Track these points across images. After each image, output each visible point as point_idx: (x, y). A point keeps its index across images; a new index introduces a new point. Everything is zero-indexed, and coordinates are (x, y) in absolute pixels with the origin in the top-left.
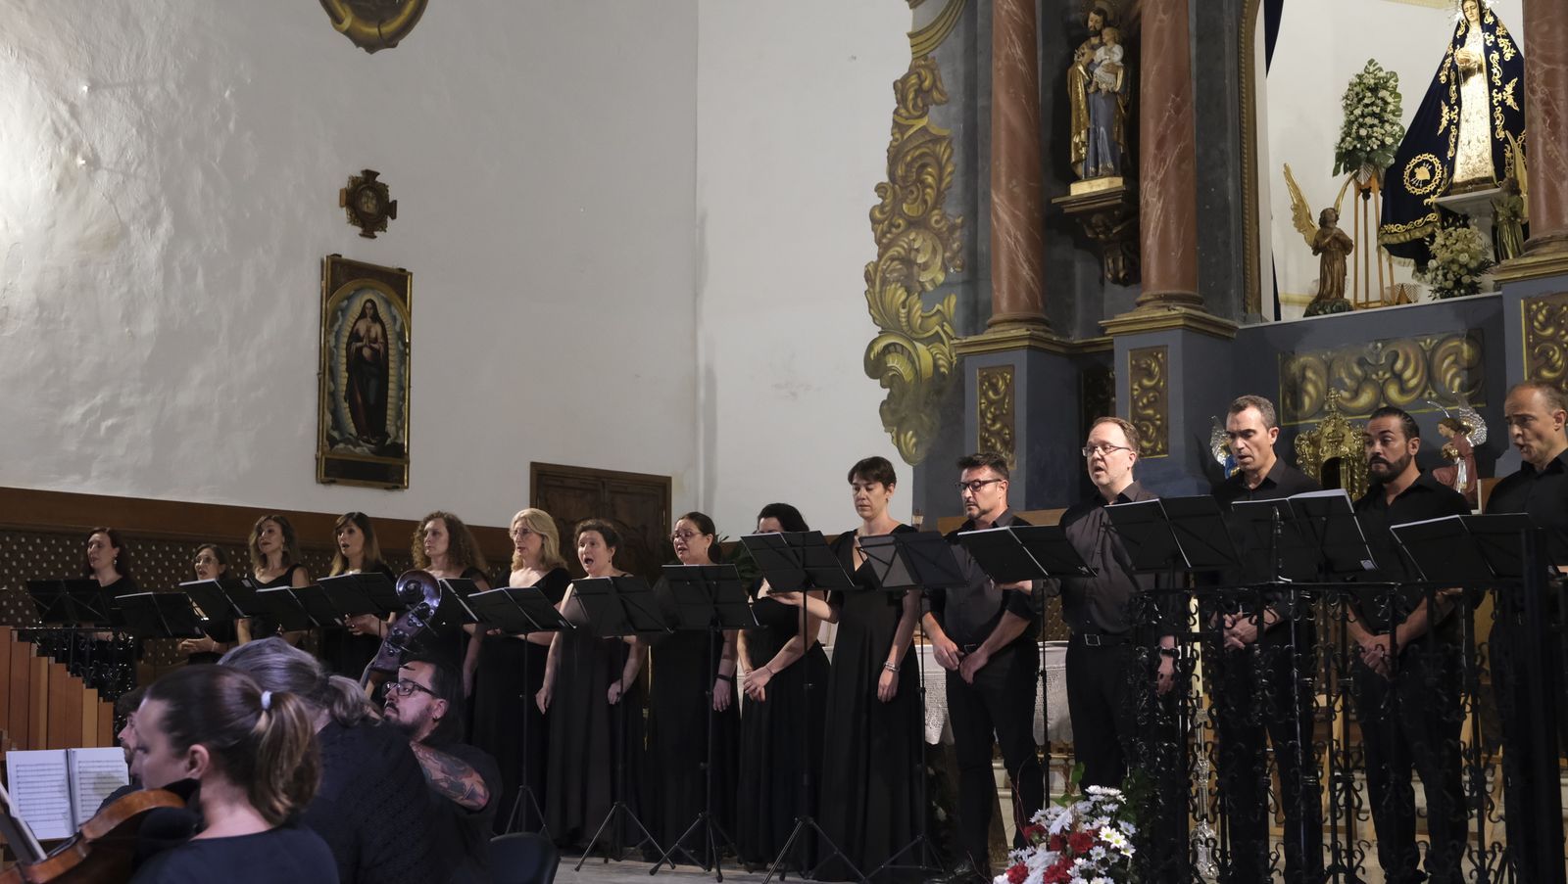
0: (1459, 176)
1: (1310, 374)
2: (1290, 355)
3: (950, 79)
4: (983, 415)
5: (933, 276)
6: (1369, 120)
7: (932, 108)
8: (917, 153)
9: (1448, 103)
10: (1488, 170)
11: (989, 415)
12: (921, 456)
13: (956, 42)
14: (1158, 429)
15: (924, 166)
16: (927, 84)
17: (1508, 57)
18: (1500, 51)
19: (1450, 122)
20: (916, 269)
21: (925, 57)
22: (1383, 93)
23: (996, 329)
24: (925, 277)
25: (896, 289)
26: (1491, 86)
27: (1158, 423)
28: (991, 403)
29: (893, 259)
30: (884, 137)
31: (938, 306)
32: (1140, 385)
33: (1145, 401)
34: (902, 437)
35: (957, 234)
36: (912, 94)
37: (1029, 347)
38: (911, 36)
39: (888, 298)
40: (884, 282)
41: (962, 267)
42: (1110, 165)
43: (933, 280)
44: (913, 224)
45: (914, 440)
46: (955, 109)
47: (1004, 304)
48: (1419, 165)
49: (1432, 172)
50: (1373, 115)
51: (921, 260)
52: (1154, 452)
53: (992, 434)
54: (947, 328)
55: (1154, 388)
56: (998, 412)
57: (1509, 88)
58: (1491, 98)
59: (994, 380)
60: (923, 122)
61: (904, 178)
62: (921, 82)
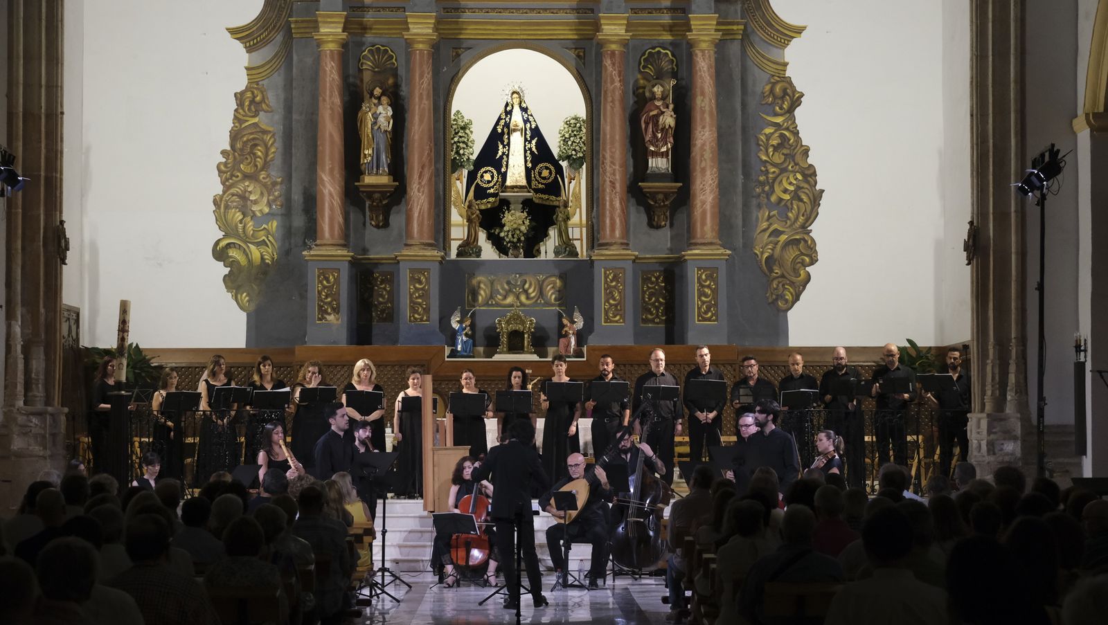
0: (508, 183)
1: (482, 286)
2: (472, 275)
3: (274, 98)
4: (320, 293)
5: (261, 208)
6: (461, 145)
7: (261, 113)
8: (251, 137)
9: (502, 143)
10: (523, 182)
11: (324, 293)
12: (252, 307)
13: (278, 79)
14: (424, 309)
15: (256, 145)
16: (258, 99)
17: (533, 126)
18: (530, 122)
19: (503, 153)
20: (249, 202)
21: (257, 83)
22: (467, 131)
23: (324, 248)
24: (255, 208)
25: (235, 213)
26: (526, 140)
27: (424, 306)
28: (325, 287)
29: (233, 195)
30: (228, 124)
31: (264, 226)
32: (414, 287)
33: (417, 295)
34: (239, 296)
35: (278, 187)
36: (247, 102)
37: (350, 261)
38: (246, 68)
39: (230, 216)
40: (227, 207)
41: (282, 206)
42: (386, 169)
43: (261, 211)
44: (246, 177)
45: (247, 298)
46: (278, 117)
47: (327, 235)
48: (486, 172)
49: (492, 177)
50: (464, 142)
51: (252, 198)
52: (422, 320)
53: (326, 303)
54: (270, 238)
55: (422, 289)
56: (329, 292)
57: (534, 142)
58: (525, 146)
59: (327, 276)
60: (256, 120)
61: (242, 150)
62: (254, 97)
